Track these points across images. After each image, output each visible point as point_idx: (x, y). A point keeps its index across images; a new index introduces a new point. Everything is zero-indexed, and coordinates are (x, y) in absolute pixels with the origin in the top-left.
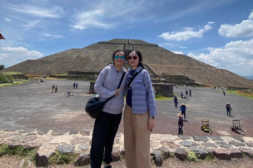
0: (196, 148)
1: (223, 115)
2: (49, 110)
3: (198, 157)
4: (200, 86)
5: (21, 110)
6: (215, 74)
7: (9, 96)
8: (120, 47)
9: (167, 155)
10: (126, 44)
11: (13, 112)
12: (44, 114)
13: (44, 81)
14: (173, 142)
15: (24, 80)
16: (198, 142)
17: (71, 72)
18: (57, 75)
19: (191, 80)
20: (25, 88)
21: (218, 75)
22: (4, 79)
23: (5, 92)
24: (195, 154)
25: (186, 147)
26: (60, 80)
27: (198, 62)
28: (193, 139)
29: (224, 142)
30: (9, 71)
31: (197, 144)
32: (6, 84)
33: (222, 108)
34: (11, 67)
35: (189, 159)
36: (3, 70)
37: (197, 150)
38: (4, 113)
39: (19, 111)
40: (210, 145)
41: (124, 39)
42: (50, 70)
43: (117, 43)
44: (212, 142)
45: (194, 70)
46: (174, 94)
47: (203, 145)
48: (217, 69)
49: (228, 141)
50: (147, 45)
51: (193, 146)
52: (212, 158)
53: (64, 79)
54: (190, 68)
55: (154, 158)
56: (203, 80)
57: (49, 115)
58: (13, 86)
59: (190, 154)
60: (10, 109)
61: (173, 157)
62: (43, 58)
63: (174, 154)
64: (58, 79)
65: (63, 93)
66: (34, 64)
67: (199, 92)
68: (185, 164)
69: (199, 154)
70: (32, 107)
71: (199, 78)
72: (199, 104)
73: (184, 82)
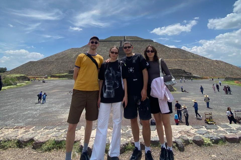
0: (210, 135)
1: (225, 106)
2: (55, 110)
3: (213, 142)
4: (198, 78)
5: (28, 112)
6: (211, 66)
7: (15, 98)
8: (117, 43)
9: (187, 142)
10: (122, 41)
11: (21, 114)
12: (51, 115)
13: (45, 81)
14: (189, 131)
15: (27, 82)
16: (210, 130)
17: (71, 71)
18: (58, 75)
19: (188, 73)
20: (29, 89)
21: (214, 67)
22: (8, 81)
23: (10, 94)
24: (210, 140)
25: (201, 135)
26: (61, 80)
27: (193, 55)
28: (205, 128)
29: (232, 129)
30: (11, 74)
31: (210, 132)
32: (10, 86)
33: (223, 99)
34: (14, 70)
35: (205, 144)
36: (6, 72)
37: (210, 136)
38: (13, 116)
39: (27, 112)
40: (221, 132)
41: (120, 36)
42: (51, 70)
43: (113, 40)
44: (222, 129)
45: (190, 63)
46: (173, 87)
47: (215, 133)
48: (213, 61)
49: (235, 128)
50: (142, 41)
51: (207, 134)
52: (224, 142)
53: (65, 78)
54: (186, 61)
55: (177, 145)
56: (200, 72)
57: (56, 115)
58: (17, 88)
59: (206, 140)
60: (17, 111)
61: (191, 144)
62: (44, 59)
63: (192, 141)
64: (59, 79)
65: (66, 92)
66: (36, 66)
67: (197, 84)
68: (203, 149)
69: (213, 139)
70: (38, 108)
71: (195, 71)
72: (199, 97)
73: (182, 75)
